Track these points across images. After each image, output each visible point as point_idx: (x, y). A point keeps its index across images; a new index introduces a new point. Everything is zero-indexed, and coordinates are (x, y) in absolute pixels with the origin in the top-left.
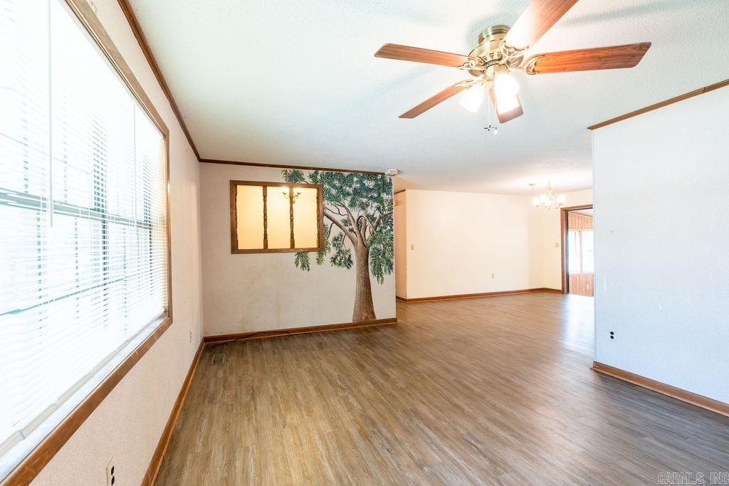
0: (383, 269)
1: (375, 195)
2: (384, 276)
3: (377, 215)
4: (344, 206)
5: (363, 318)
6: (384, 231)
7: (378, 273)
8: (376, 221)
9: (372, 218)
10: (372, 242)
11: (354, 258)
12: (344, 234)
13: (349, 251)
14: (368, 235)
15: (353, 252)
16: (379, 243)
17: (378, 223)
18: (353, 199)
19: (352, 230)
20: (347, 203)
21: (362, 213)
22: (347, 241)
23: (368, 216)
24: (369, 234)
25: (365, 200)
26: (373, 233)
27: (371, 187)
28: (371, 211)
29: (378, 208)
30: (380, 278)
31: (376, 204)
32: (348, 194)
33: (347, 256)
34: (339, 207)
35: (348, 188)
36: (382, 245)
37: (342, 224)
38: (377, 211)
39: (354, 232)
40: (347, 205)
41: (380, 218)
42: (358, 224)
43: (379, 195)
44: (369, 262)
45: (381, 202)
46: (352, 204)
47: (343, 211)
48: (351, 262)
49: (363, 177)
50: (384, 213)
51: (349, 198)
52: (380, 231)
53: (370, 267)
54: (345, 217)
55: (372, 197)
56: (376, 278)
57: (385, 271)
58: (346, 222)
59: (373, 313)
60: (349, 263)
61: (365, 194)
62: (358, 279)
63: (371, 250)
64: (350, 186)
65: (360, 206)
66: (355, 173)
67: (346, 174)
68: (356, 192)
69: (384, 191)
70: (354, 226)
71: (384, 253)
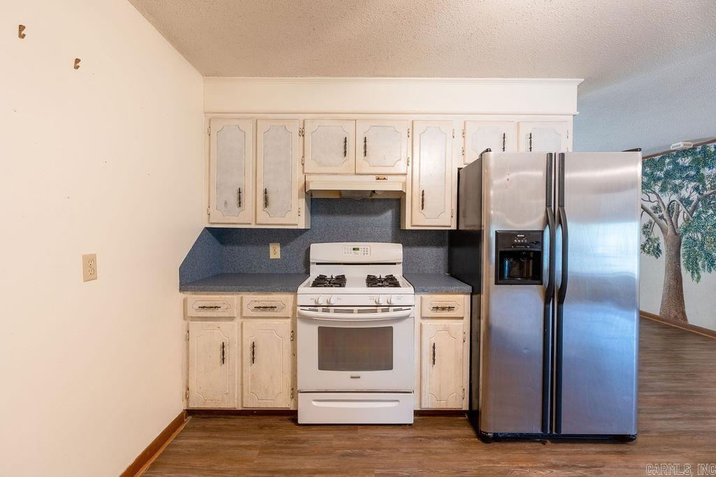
0: (700, 263)
1: (693, 173)
2: (702, 273)
3: (695, 196)
4: (654, 192)
5: (672, 316)
6: (704, 216)
7: (694, 268)
8: (693, 204)
9: (686, 202)
10: (686, 230)
11: (663, 247)
12: (653, 221)
13: (658, 239)
14: (681, 221)
15: (662, 241)
16: (696, 231)
17: (696, 207)
18: (665, 182)
19: (661, 217)
20: (657, 189)
21: (674, 197)
22: (657, 229)
23: (681, 200)
24: (683, 221)
25: (677, 182)
26: (688, 219)
27: (687, 165)
28: (685, 193)
29: (696, 189)
30: (696, 275)
31: (693, 184)
32: (659, 179)
33: (656, 245)
34: (650, 194)
35: (659, 173)
36: (699, 235)
37: (652, 211)
38: (695, 192)
39: (665, 220)
40: (657, 191)
41: (699, 200)
42: (670, 210)
43: (698, 172)
44: (681, 253)
45: (700, 179)
46: (663, 189)
47: (653, 197)
48: (660, 251)
49: (677, 156)
50: (705, 193)
51: (660, 184)
52: (698, 217)
53: (682, 260)
54: (655, 204)
55: (687, 177)
56: (689, 273)
57: (704, 267)
58: (656, 209)
59: (684, 313)
60: (657, 252)
61: (678, 175)
62: (667, 270)
63: (684, 239)
64: (662, 170)
65: (672, 189)
66: (667, 154)
67: (657, 158)
68: (669, 175)
69: (706, 164)
70: (664, 213)
71: (703, 244)
